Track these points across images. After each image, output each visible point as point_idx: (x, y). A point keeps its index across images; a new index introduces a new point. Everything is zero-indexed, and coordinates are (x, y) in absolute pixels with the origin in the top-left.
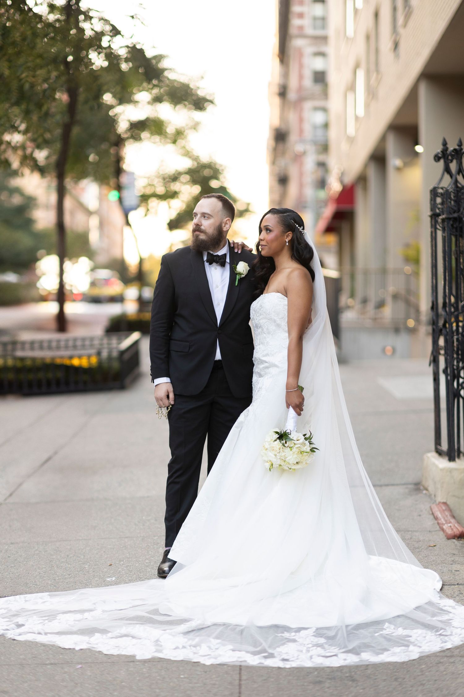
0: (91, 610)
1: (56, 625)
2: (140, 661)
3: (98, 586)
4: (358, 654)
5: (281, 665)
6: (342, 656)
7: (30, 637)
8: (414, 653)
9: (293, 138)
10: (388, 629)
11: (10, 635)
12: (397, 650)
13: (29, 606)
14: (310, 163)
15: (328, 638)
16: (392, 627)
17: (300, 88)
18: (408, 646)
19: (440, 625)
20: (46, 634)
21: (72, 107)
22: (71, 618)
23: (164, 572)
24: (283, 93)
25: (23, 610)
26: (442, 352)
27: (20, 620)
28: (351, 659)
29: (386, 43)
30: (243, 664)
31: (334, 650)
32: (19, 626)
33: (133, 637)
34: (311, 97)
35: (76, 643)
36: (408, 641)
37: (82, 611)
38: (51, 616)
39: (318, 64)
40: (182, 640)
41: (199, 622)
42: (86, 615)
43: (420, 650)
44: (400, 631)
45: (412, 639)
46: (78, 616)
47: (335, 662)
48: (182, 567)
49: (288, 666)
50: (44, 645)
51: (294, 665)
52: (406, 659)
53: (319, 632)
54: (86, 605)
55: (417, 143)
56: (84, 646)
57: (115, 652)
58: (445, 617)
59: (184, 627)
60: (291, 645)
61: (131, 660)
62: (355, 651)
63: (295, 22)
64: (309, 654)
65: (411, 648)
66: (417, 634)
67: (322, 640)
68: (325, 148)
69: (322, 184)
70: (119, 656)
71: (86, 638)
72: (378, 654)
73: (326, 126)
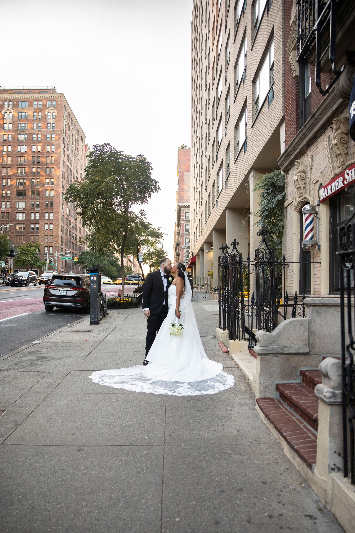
0: (124, 375)
1: (114, 380)
2: (137, 393)
3: (126, 367)
4: (200, 391)
5: (178, 395)
6: (196, 392)
7: (105, 384)
8: (216, 391)
9: (181, 245)
10: (209, 383)
11: (100, 383)
12: (212, 390)
13: (107, 374)
14: (185, 251)
15: (192, 386)
16: (210, 382)
17: (183, 233)
18: (215, 388)
19: (223, 381)
20: (110, 383)
21: (125, 236)
22: (118, 378)
23: (145, 363)
24: (178, 234)
25: (105, 375)
26: (221, 301)
27: (103, 378)
28: (198, 393)
29: (204, 221)
30: (167, 394)
31: (193, 390)
32: (103, 380)
33: (135, 385)
34: (185, 235)
35: (119, 387)
36: (215, 387)
37: (121, 376)
38: (112, 377)
39: (187, 227)
40: (149, 386)
41: (155, 380)
42: (122, 377)
43: (218, 390)
44: (212, 383)
45: (216, 386)
46: (120, 377)
47: (194, 394)
48: (150, 363)
49: (180, 395)
50: (109, 387)
51: (182, 395)
52: (214, 393)
53: (189, 384)
54: (122, 374)
55: (212, 247)
56: (121, 388)
57: (130, 390)
58: (225, 379)
59: (150, 382)
60: (181, 388)
61: (134, 392)
62: (199, 390)
63: (182, 217)
64: (186, 391)
65: (216, 389)
66: (217, 384)
67: (190, 386)
68: (189, 247)
69: (188, 256)
70: (131, 391)
71: (122, 385)
72: (206, 391)
73: (189, 242)
